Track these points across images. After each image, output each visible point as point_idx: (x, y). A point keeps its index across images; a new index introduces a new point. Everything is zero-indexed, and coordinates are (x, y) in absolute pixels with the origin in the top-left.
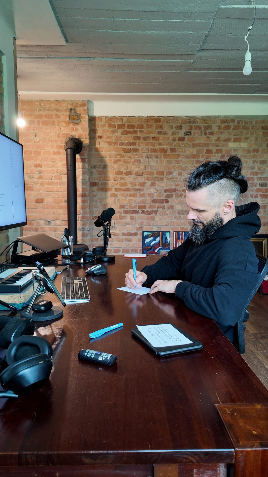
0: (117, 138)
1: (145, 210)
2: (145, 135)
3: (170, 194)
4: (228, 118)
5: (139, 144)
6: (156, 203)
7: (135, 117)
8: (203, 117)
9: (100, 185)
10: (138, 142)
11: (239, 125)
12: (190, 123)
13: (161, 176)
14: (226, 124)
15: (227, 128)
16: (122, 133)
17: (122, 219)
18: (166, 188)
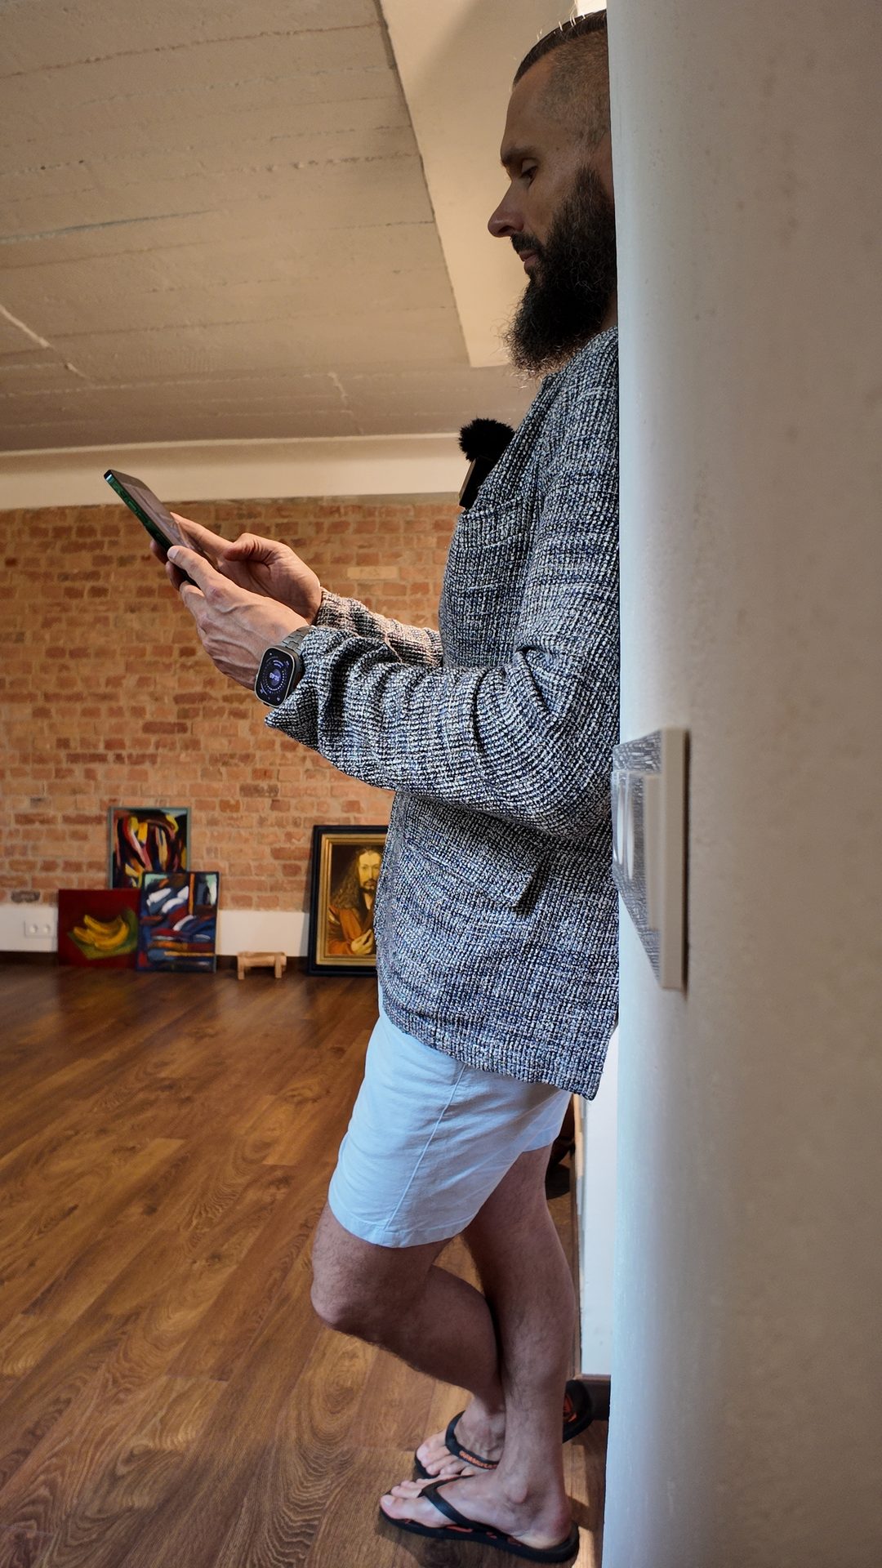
0: (52, 562)
1: (124, 753)
2: (124, 553)
3: (189, 708)
4: (343, 502)
5: (108, 575)
6: (154, 732)
7: (98, 506)
8: (275, 501)
9: (7, 685)
10: (103, 570)
11: (370, 519)
12: (241, 516)
13: (167, 660)
14: (336, 518)
15: (338, 527)
16: (64, 550)
17: (63, 777)
18: (179, 691)
